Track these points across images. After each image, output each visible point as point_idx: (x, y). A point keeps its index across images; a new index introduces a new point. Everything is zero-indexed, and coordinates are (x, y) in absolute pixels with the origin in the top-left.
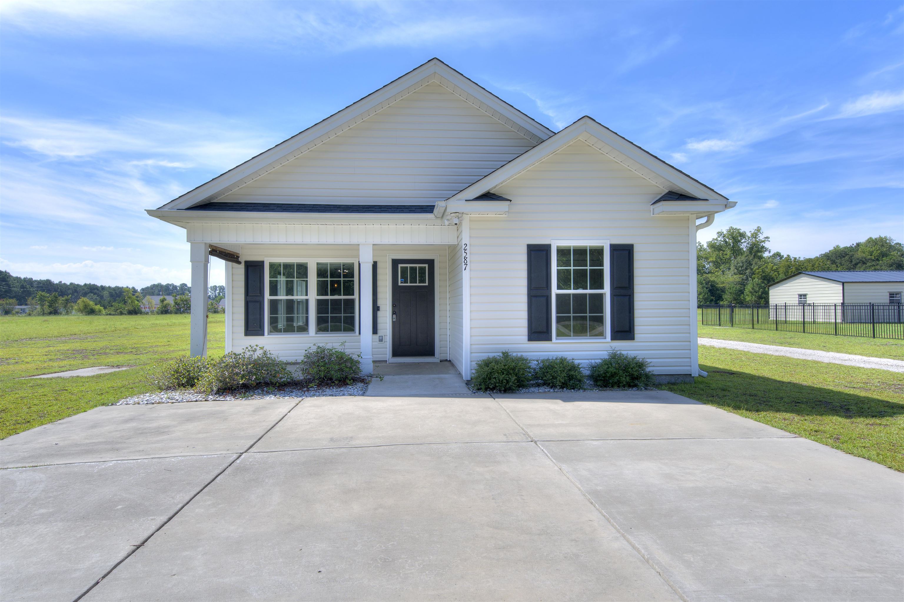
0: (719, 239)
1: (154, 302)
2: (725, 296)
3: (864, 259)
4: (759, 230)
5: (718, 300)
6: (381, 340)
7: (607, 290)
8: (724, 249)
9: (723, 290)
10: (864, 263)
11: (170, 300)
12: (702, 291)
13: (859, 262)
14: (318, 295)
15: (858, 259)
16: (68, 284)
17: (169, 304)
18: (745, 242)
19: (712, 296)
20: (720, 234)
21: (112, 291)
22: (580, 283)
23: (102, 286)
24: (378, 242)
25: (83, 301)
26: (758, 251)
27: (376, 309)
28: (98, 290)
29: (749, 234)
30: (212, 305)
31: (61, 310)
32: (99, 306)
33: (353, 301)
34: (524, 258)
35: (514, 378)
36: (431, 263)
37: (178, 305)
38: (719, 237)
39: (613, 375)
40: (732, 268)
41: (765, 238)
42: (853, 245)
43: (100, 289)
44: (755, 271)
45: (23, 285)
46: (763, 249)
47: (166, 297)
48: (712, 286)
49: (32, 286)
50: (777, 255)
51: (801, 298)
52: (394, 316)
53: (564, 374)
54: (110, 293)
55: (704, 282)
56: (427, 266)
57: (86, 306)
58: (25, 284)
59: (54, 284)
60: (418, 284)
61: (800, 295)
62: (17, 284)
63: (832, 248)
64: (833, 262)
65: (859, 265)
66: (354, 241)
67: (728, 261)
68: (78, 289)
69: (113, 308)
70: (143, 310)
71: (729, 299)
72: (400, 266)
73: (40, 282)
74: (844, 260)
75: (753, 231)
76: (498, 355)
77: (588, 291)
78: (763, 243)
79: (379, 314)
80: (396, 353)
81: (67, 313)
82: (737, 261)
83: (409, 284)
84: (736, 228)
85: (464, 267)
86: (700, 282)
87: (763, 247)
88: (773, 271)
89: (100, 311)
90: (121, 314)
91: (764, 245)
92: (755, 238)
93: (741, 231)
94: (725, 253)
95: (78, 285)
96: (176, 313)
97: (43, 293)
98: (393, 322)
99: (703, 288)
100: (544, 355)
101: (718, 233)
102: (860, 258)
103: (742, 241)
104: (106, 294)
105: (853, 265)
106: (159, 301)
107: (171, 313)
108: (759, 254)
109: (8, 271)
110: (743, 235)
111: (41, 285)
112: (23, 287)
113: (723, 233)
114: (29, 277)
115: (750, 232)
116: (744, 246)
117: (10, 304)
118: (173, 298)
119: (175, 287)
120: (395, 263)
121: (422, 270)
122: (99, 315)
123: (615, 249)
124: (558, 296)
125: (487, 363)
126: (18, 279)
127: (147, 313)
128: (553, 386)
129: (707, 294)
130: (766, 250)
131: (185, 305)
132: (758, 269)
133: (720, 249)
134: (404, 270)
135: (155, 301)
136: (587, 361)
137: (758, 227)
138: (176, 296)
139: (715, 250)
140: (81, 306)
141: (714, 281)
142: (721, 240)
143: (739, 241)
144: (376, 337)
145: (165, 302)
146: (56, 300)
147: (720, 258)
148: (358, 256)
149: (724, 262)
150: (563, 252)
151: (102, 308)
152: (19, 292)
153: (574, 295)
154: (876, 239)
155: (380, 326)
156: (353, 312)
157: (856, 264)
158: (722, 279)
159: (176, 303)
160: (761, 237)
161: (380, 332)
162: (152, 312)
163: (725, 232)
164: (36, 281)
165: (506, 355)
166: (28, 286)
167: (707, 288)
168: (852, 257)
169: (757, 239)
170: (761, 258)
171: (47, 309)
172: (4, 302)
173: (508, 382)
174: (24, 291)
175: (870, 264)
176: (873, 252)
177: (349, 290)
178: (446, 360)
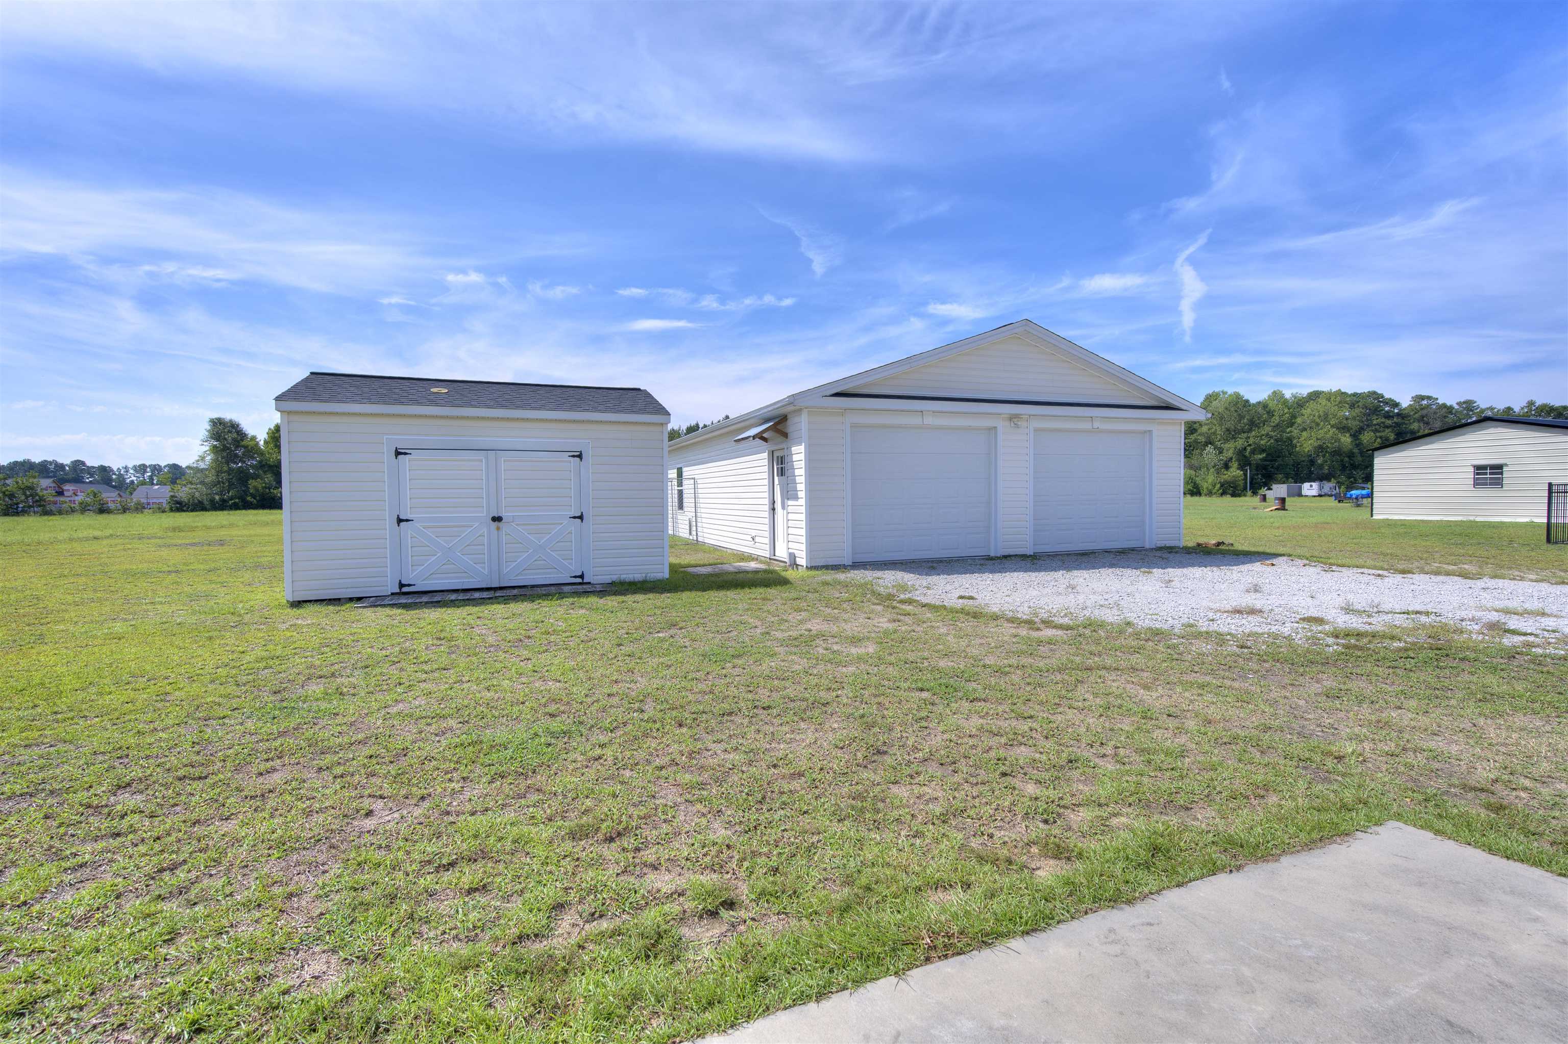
51: (1482, 473)
61: (1481, 467)
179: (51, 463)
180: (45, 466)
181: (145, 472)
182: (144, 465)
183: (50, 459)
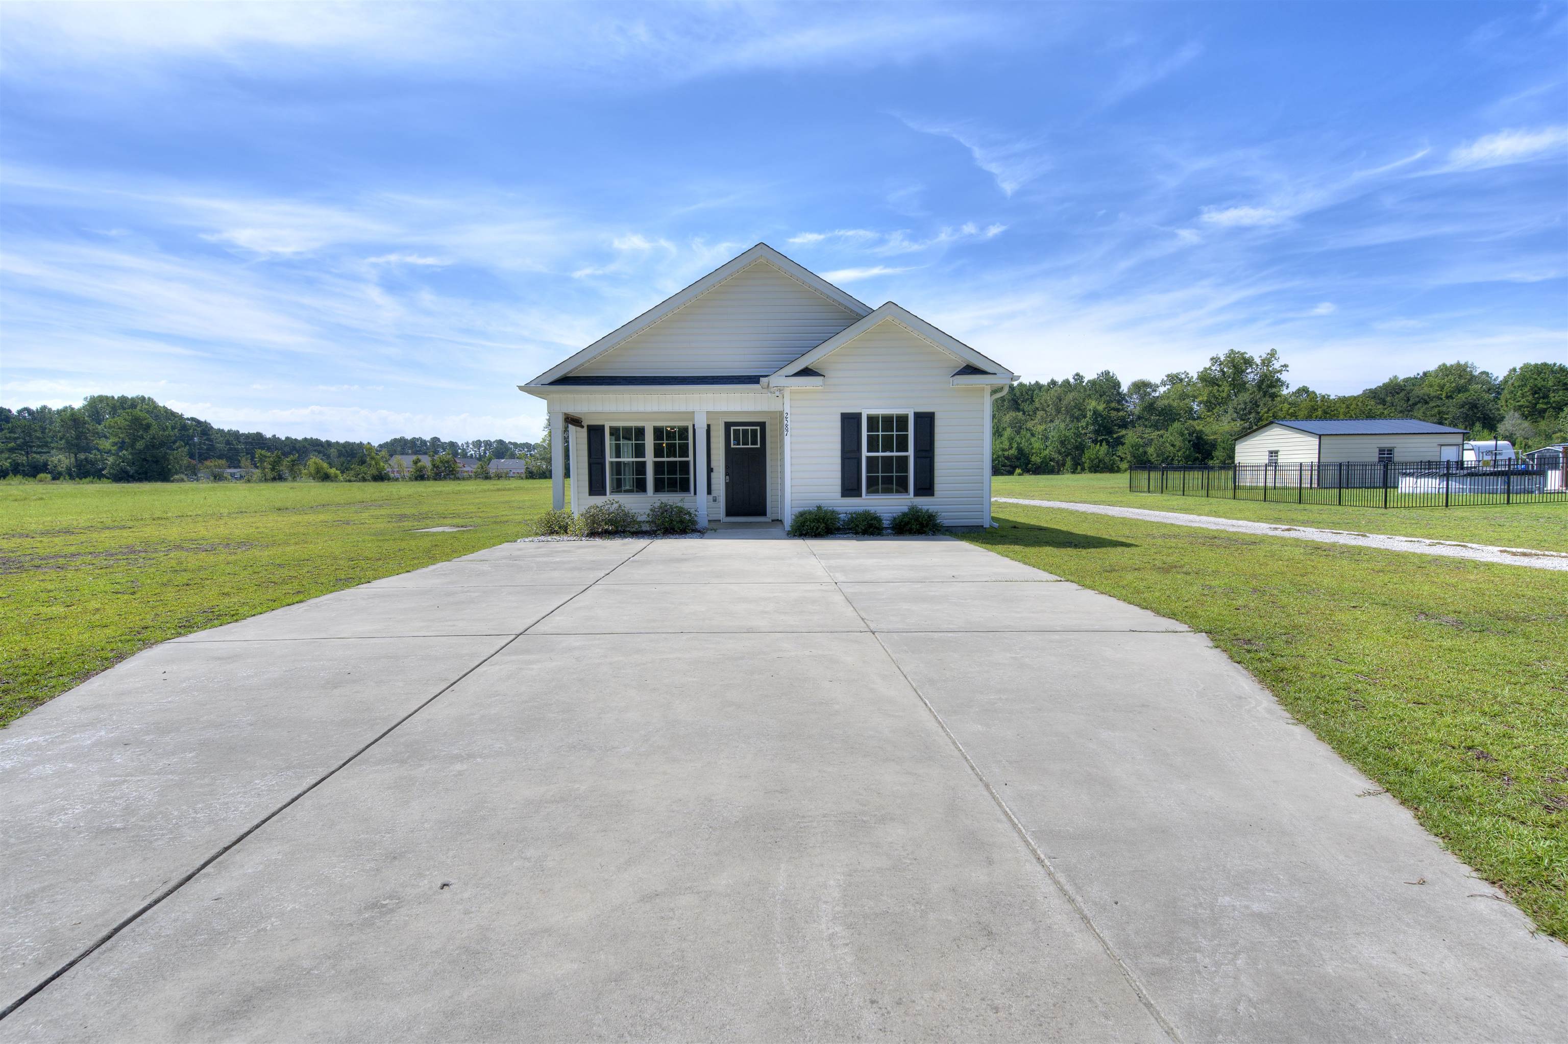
0: (1214, 368)
1: (405, 464)
2: (1216, 454)
3: (1426, 397)
4: (1273, 354)
5: (1206, 458)
6: (715, 500)
7: (911, 453)
8: (1220, 383)
9: (1214, 446)
10: (1426, 403)
11: (426, 461)
12: (1182, 445)
13: (1419, 402)
14: (655, 457)
15: (1418, 397)
16: (283, 439)
17: (424, 467)
18: (1252, 372)
19: (1197, 453)
20: (1215, 360)
21: (340, 448)
22: (888, 447)
23: (327, 442)
24: (711, 409)
25: (315, 463)
26: (1272, 386)
27: (710, 470)
28: (323, 446)
29: (1258, 361)
30: (482, 468)
31: (287, 473)
32: (335, 469)
33: (687, 463)
34: (838, 425)
35: (822, 525)
36: (762, 425)
37: (437, 467)
38: (1213, 365)
39: (907, 523)
40: (1231, 410)
41: (1282, 366)
42: (1418, 374)
43: (326, 446)
44: (1263, 416)
45: (228, 440)
46: (1279, 383)
47: (420, 457)
48: (1198, 438)
49: (240, 442)
50: (1304, 390)
51: (1272, 456)
52: (728, 477)
53: (865, 523)
54: (338, 451)
55: (1186, 432)
56: (758, 428)
57: (318, 470)
58: (231, 438)
59: (266, 439)
60: (750, 446)
61: (1271, 452)
62: (222, 439)
63: (1386, 380)
64: (1383, 402)
65: (1419, 405)
66: (690, 409)
67: (1225, 401)
68: (297, 446)
69: (352, 472)
70: (392, 475)
71: (1221, 458)
72: (732, 428)
73: (248, 436)
74: (1398, 398)
75: (1264, 356)
76: (813, 508)
77: (895, 454)
78: (1278, 375)
79: (713, 475)
80: (729, 513)
81: (294, 479)
82: (1238, 401)
83: (741, 446)
84: (1239, 352)
85: (785, 433)
86: (1181, 432)
87: (1279, 380)
88: (1289, 415)
89: (336, 476)
90: (364, 480)
91: (1279, 376)
92: (1267, 366)
93: (1247, 356)
94: (1220, 389)
95: (296, 440)
96: (435, 479)
97: (263, 452)
98: (726, 483)
99: (1184, 440)
100: (851, 509)
101: (1212, 359)
102: (1421, 396)
103: (1248, 371)
104: (333, 452)
105: (1410, 406)
106: (412, 463)
107: (428, 479)
108: (1274, 390)
109: (208, 421)
110: (1249, 362)
111: (250, 440)
112: (228, 443)
113: (1219, 358)
114: (234, 429)
115: (1261, 357)
116: (1251, 376)
117: (220, 467)
118: (430, 459)
119: (424, 442)
120: (728, 425)
121: (754, 432)
122: (336, 481)
123: (918, 416)
124: (868, 458)
125: (802, 514)
126: (220, 431)
127: (397, 480)
128: (857, 533)
129: (1190, 449)
130: (1283, 384)
131: (446, 468)
132: (1267, 413)
133: (1215, 383)
134: (736, 432)
135: (406, 462)
136: (890, 515)
137: (1273, 350)
138: (433, 456)
139: (1206, 385)
140: (312, 470)
141: (1201, 431)
142: (1216, 370)
143: (1243, 371)
144: (711, 497)
145: (419, 464)
146: (279, 461)
147: (1215, 397)
148: (693, 419)
149: (1221, 403)
150: (872, 420)
151: (338, 472)
152: (224, 450)
153: (882, 457)
154: (1452, 366)
155: (713, 487)
156: (688, 473)
157: (1415, 404)
158: (1215, 427)
159: (434, 465)
160: (1277, 365)
161: (714, 493)
162: (403, 478)
163: (1222, 359)
164: (243, 434)
165: (819, 508)
166: (234, 442)
167: (1189, 441)
168: (1409, 393)
169: (1270, 369)
170: (1273, 396)
171: (270, 475)
172: (212, 464)
173: (817, 528)
174: (231, 449)
175: (1434, 404)
176: (1444, 385)
177: (684, 452)
178: (778, 520)
179: (418, 439)
180: (414, 442)
181: (480, 446)
182: (479, 441)
183: (417, 437)
